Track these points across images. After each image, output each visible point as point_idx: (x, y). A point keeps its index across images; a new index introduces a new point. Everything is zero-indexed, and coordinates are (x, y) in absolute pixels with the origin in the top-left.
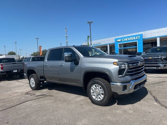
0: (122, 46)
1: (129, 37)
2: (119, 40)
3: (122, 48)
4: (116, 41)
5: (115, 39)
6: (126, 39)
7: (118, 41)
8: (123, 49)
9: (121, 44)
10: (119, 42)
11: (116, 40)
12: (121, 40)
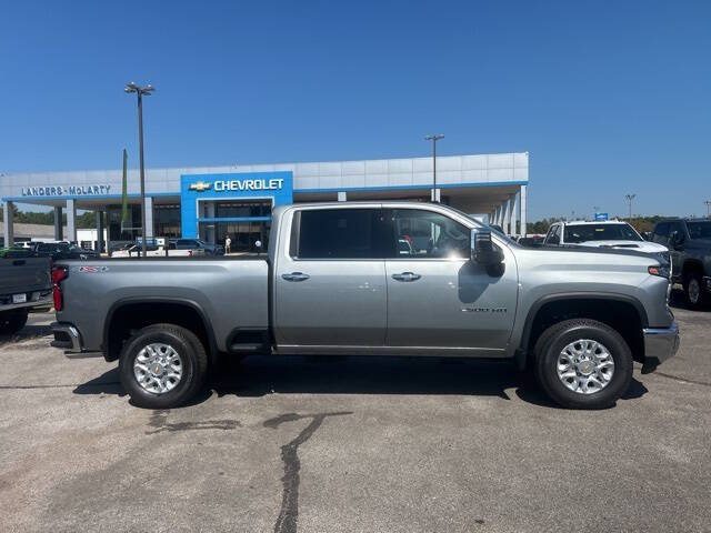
0: (212, 211)
1: (243, 177)
2: (201, 186)
3: (212, 218)
4: (186, 188)
5: (182, 177)
6: (230, 185)
7: (194, 189)
8: (216, 223)
9: (206, 202)
10: (199, 191)
11: (185, 180)
12: (207, 186)
